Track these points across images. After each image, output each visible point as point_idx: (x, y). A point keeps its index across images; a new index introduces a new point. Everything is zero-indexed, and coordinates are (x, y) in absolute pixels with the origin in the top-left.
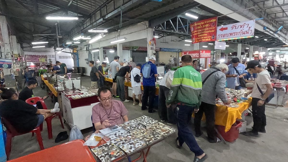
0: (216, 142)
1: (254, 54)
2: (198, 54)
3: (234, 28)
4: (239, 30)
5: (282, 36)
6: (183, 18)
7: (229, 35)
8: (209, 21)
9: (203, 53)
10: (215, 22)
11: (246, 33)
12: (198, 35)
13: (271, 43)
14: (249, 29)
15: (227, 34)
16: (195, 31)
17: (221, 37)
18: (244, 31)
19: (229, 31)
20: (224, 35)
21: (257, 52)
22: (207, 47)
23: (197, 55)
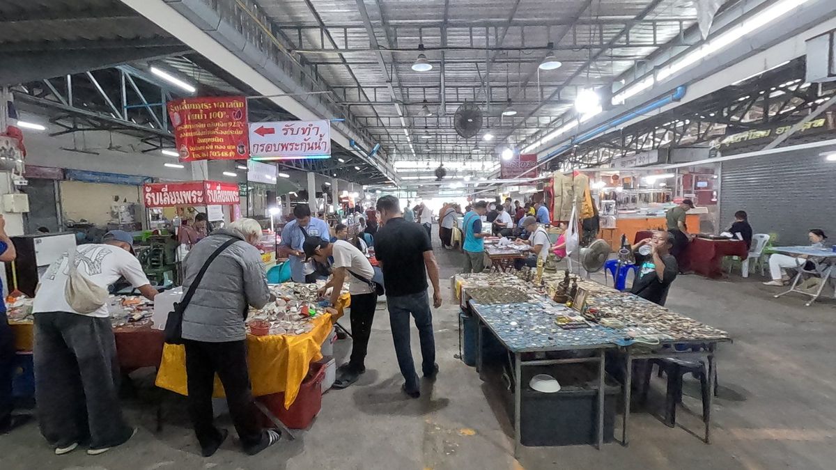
0: (266, 444)
1: (341, 196)
2: (200, 194)
3: (290, 131)
4: (299, 139)
5: (381, 163)
6: (142, 80)
7: (281, 147)
8: (225, 105)
9: (215, 191)
10: (243, 109)
11: (316, 148)
12: (195, 138)
13: (366, 176)
14: (321, 139)
15: (275, 145)
16: (186, 127)
17: (262, 150)
18: (310, 141)
19: (278, 138)
20: (269, 148)
21: (345, 194)
22: (234, 175)
23: (197, 196)
